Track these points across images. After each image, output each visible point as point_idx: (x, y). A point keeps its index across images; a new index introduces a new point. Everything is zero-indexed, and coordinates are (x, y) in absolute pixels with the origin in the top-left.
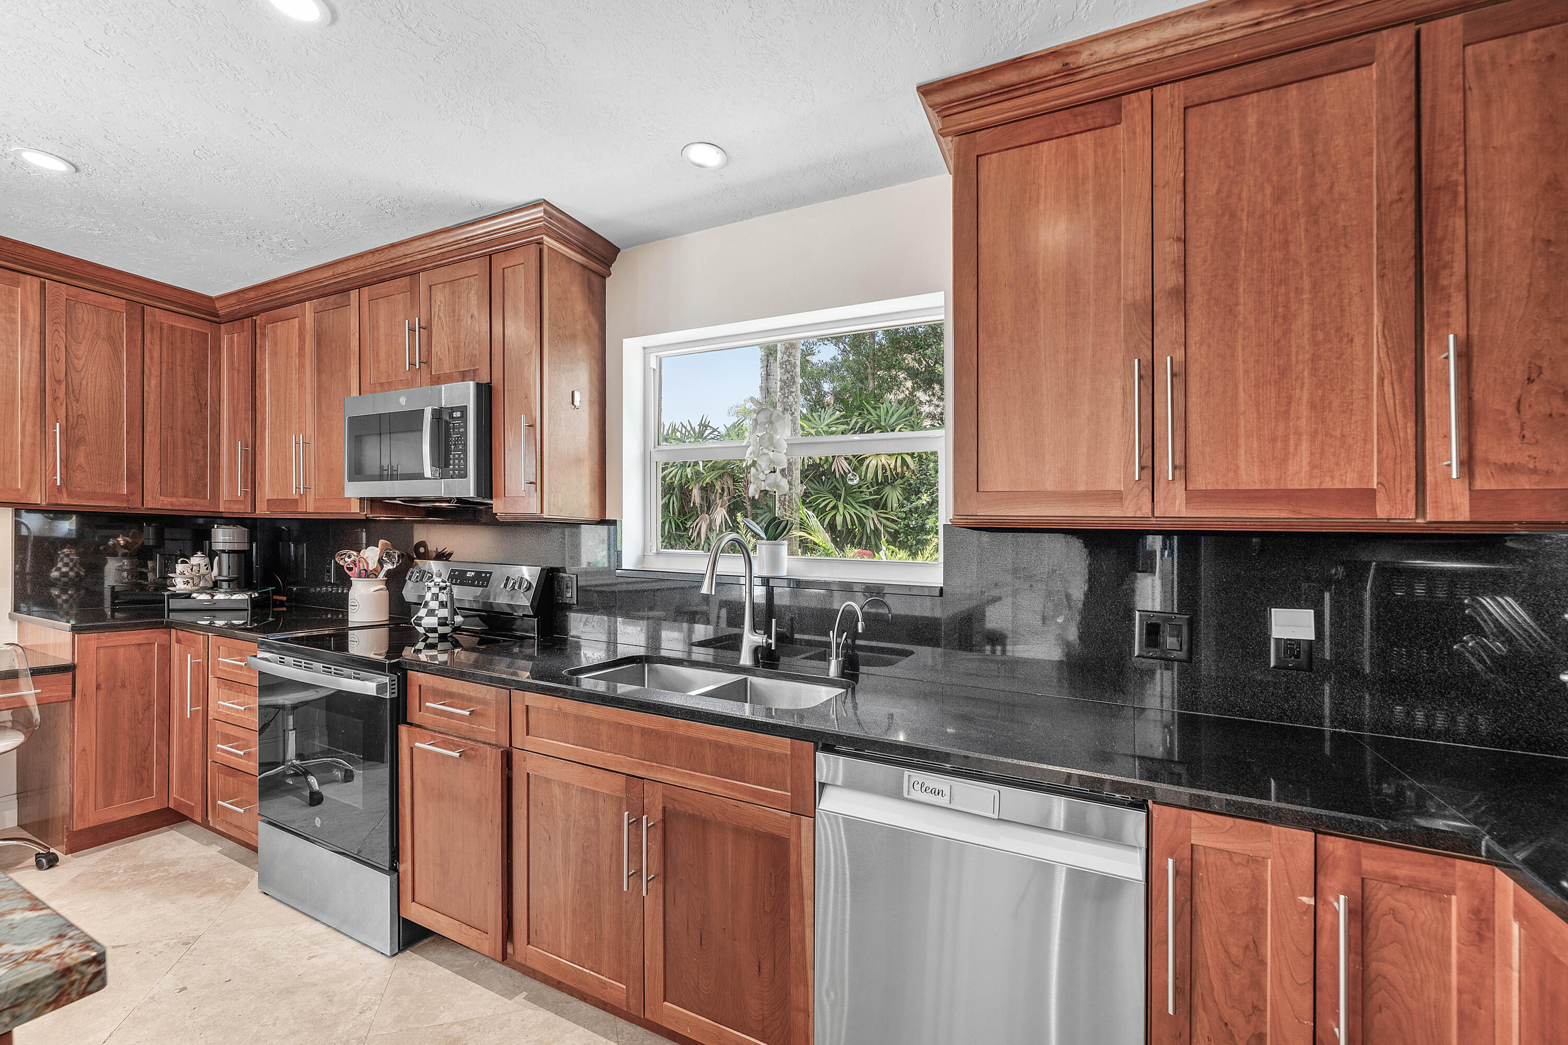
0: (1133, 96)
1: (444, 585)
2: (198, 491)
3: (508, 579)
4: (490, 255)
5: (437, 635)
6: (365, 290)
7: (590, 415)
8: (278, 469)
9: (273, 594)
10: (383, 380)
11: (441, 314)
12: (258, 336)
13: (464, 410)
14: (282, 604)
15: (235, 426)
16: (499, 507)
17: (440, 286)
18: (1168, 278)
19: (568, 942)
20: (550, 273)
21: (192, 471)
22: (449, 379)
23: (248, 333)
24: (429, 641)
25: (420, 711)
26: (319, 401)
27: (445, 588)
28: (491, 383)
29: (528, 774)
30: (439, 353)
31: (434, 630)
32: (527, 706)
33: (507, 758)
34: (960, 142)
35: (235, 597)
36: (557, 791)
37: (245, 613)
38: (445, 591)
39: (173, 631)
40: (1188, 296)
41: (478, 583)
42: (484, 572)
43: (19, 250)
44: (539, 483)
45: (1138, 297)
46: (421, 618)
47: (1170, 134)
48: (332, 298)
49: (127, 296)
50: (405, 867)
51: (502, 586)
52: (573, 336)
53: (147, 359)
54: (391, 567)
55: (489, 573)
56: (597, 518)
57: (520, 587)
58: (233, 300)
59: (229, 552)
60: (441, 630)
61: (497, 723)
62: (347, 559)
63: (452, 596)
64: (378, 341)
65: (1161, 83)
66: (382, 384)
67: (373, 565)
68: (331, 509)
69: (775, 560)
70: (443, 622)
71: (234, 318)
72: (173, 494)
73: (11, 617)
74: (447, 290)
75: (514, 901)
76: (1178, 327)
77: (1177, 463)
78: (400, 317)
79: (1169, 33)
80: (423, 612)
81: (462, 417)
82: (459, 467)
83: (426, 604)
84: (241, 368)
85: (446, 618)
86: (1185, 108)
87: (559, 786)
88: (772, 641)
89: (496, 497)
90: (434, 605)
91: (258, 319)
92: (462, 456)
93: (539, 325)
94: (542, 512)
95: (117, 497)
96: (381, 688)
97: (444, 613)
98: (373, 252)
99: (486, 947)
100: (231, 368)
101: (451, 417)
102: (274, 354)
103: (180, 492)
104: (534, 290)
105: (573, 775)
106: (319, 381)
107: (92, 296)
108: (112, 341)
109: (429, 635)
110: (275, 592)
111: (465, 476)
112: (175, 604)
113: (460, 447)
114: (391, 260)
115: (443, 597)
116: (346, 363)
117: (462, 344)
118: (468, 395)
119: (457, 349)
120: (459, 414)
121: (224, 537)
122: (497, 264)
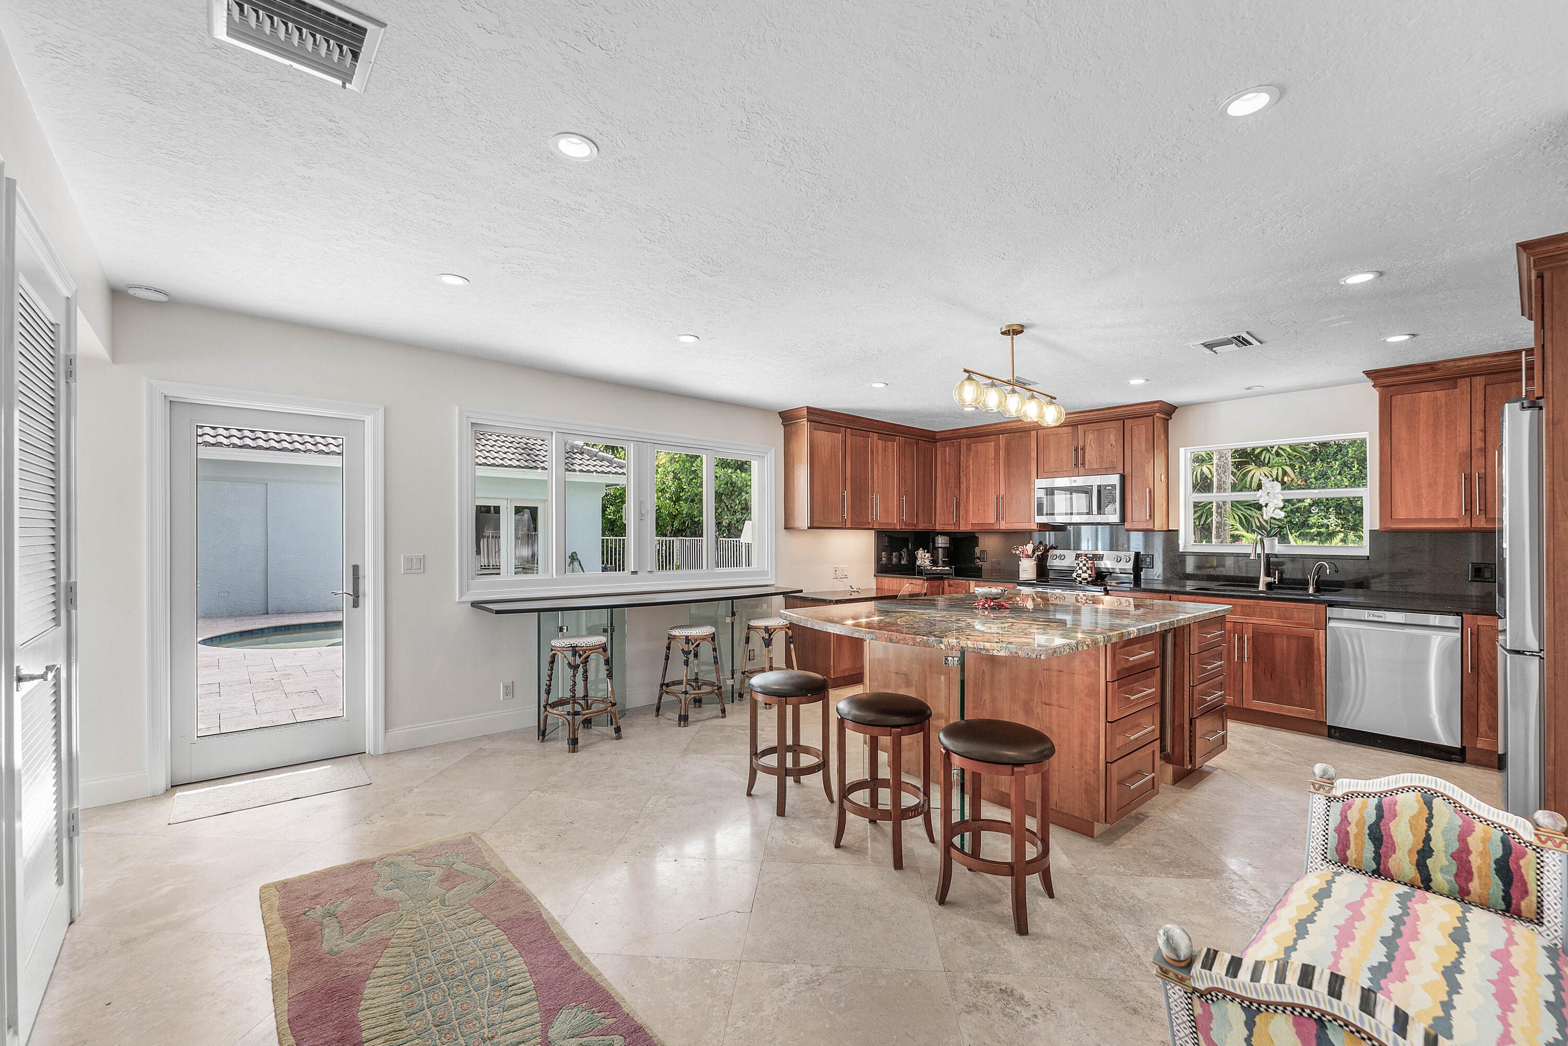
0: (1462, 379)
1: (1088, 560)
4: (1123, 419)
6: (1041, 432)
8: (979, 509)
10: (1053, 470)
11: (1091, 443)
12: (963, 449)
13: (1114, 486)
15: (947, 490)
16: (1129, 526)
17: (1090, 431)
18: (1479, 444)
22: (1097, 471)
23: (956, 447)
26: (1008, 480)
28: (1126, 473)
30: (1092, 460)
31: (1086, 579)
34: (1383, 390)
35: (945, 568)
40: (1487, 451)
42: (1098, 555)
44: (1153, 515)
45: (1464, 450)
46: (1081, 574)
47: (1479, 394)
48: (1016, 433)
55: (1101, 555)
56: (1167, 529)
58: (949, 433)
59: (944, 548)
62: (1020, 549)
64: (1049, 454)
65: (1474, 376)
66: (1050, 472)
67: (1030, 553)
69: (1273, 547)
73: (875, 575)
74: (1095, 433)
76: (1482, 462)
77: (1482, 508)
78: (1065, 444)
79: (1477, 361)
81: (1113, 489)
82: (1109, 510)
84: (952, 463)
86: (1485, 385)
88: (1276, 580)
89: (1127, 522)
91: (963, 441)
92: (1113, 505)
93: (1152, 450)
94: (1154, 528)
100: (944, 463)
101: (1105, 489)
102: (978, 457)
104: (1150, 435)
106: (1008, 470)
111: (1112, 513)
113: (1111, 500)
116: (1028, 463)
117: (1105, 457)
118: (1115, 479)
119: (1102, 458)
120: (1110, 488)
121: (941, 541)
122: (1128, 423)
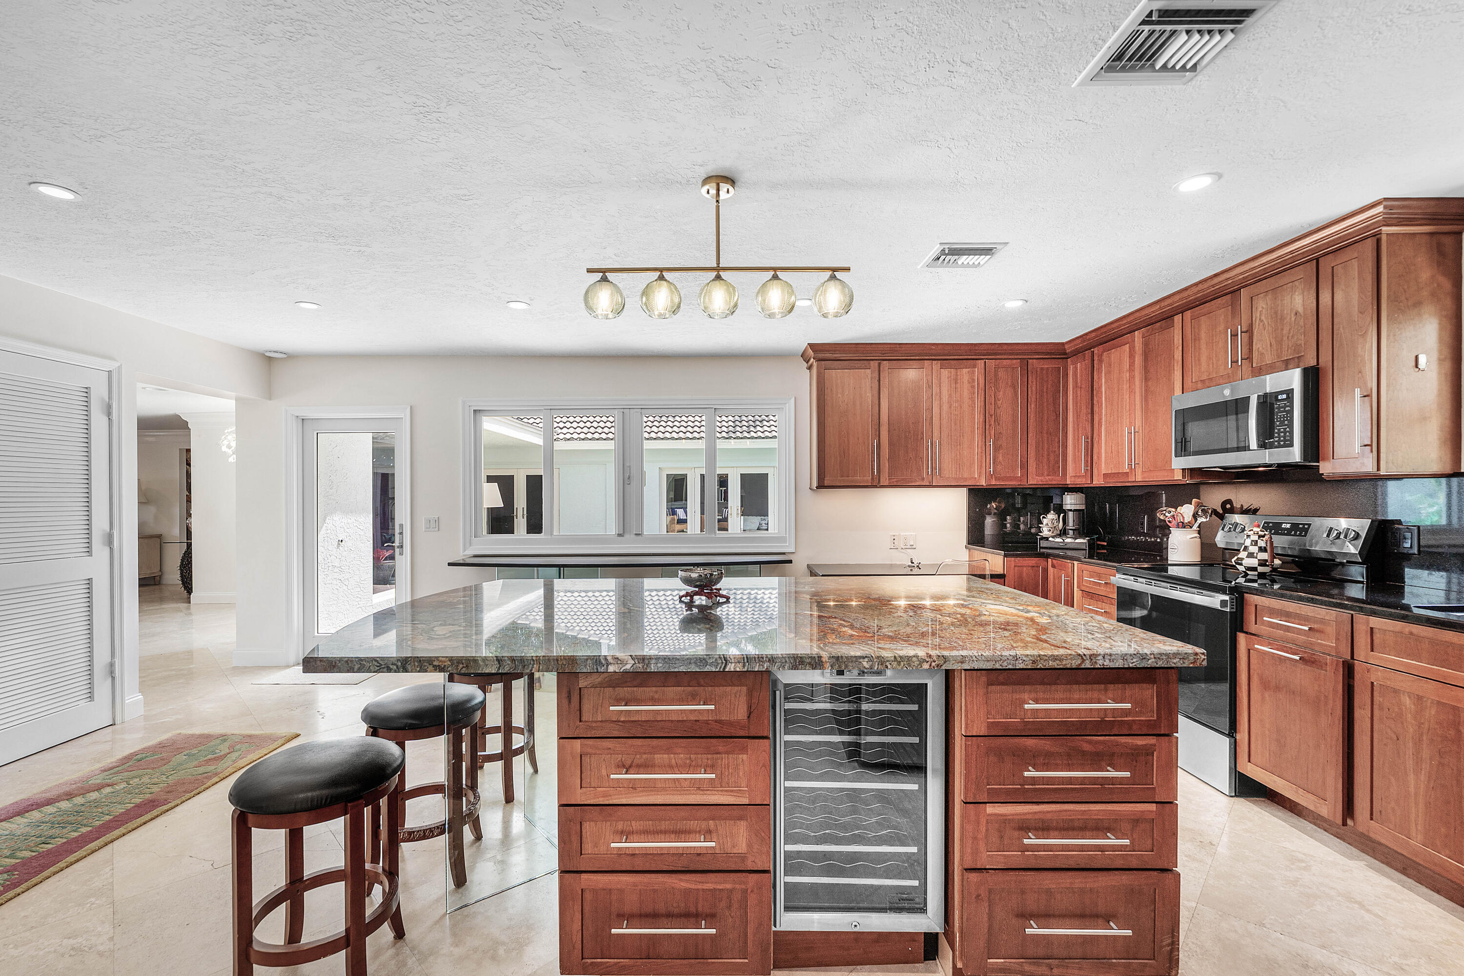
1: (1262, 533)
2: (1054, 470)
3: (1331, 529)
4: (1317, 260)
5: (1256, 573)
6: (1188, 314)
7: (1439, 373)
8: (1112, 452)
9: (1097, 540)
10: (1205, 377)
11: (1263, 318)
12: (1095, 362)
13: (1290, 393)
14: (1103, 547)
15: (1078, 425)
16: (1326, 468)
17: (1262, 295)
19: (1419, 828)
20: (1389, 255)
21: (1052, 458)
22: (1271, 369)
23: (1088, 361)
24: (1249, 577)
25: (1256, 624)
26: (1146, 400)
27: (1263, 536)
28: (1318, 364)
29: (1372, 683)
30: (1261, 349)
31: (1255, 569)
32: (1372, 629)
33: (1349, 670)
35: (1078, 541)
36: (1407, 701)
37: (1085, 552)
38: (1264, 539)
39: (1050, 560)
41: (1296, 533)
42: (1301, 524)
43: (977, 348)
44: (1376, 445)
46: (1242, 559)
48: (1158, 324)
49: (1020, 357)
50: (1242, 736)
51: (1325, 535)
52: (1418, 304)
53: (1029, 393)
54: (1204, 520)
55: (1307, 524)
56: (1448, 470)
57: (1346, 537)
58: (1079, 341)
59: (1075, 510)
60: (1261, 569)
61: (1337, 639)
62: (1167, 514)
63: (1272, 543)
64: (1200, 349)
66: (1203, 381)
67: (1188, 518)
68: (1158, 477)
70: (1263, 563)
71: (1076, 353)
72: (1042, 475)
73: (966, 547)
74: (1270, 296)
75: (1355, 781)
78: (1221, 328)
80: (1243, 554)
81: (1288, 397)
82: (1285, 438)
83: (1246, 549)
84: (1083, 386)
85: (1266, 561)
87: (1410, 697)
89: (1323, 460)
90: (1254, 549)
91: (1096, 350)
92: (1288, 429)
93: (1375, 307)
94: (1378, 469)
95: (1015, 478)
96: (1224, 603)
97: (1264, 556)
98: (1196, 284)
99: (1324, 810)
100: (1076, 386)
101: (1277, 400)
102: (1108, 373)
103: (1046, 473)
104: (1369, 278)
105: (1429, 690)
106: (1146, 386)
107: (1005, 362)
108: (1014, 387)
109: (1248, 572)
110: (1098, 539)
111: (1291, 445)
112: (1044, 544)
113: (1286, 422)
114: (1213, 286)
115: (1262, 543)
116: (1170, 371)
117: (1285, 338)
118: (1294, 379)
119: (1280, 343)
120: (1284, 396)
121: (1071, 501)
122: (1326, 264)
